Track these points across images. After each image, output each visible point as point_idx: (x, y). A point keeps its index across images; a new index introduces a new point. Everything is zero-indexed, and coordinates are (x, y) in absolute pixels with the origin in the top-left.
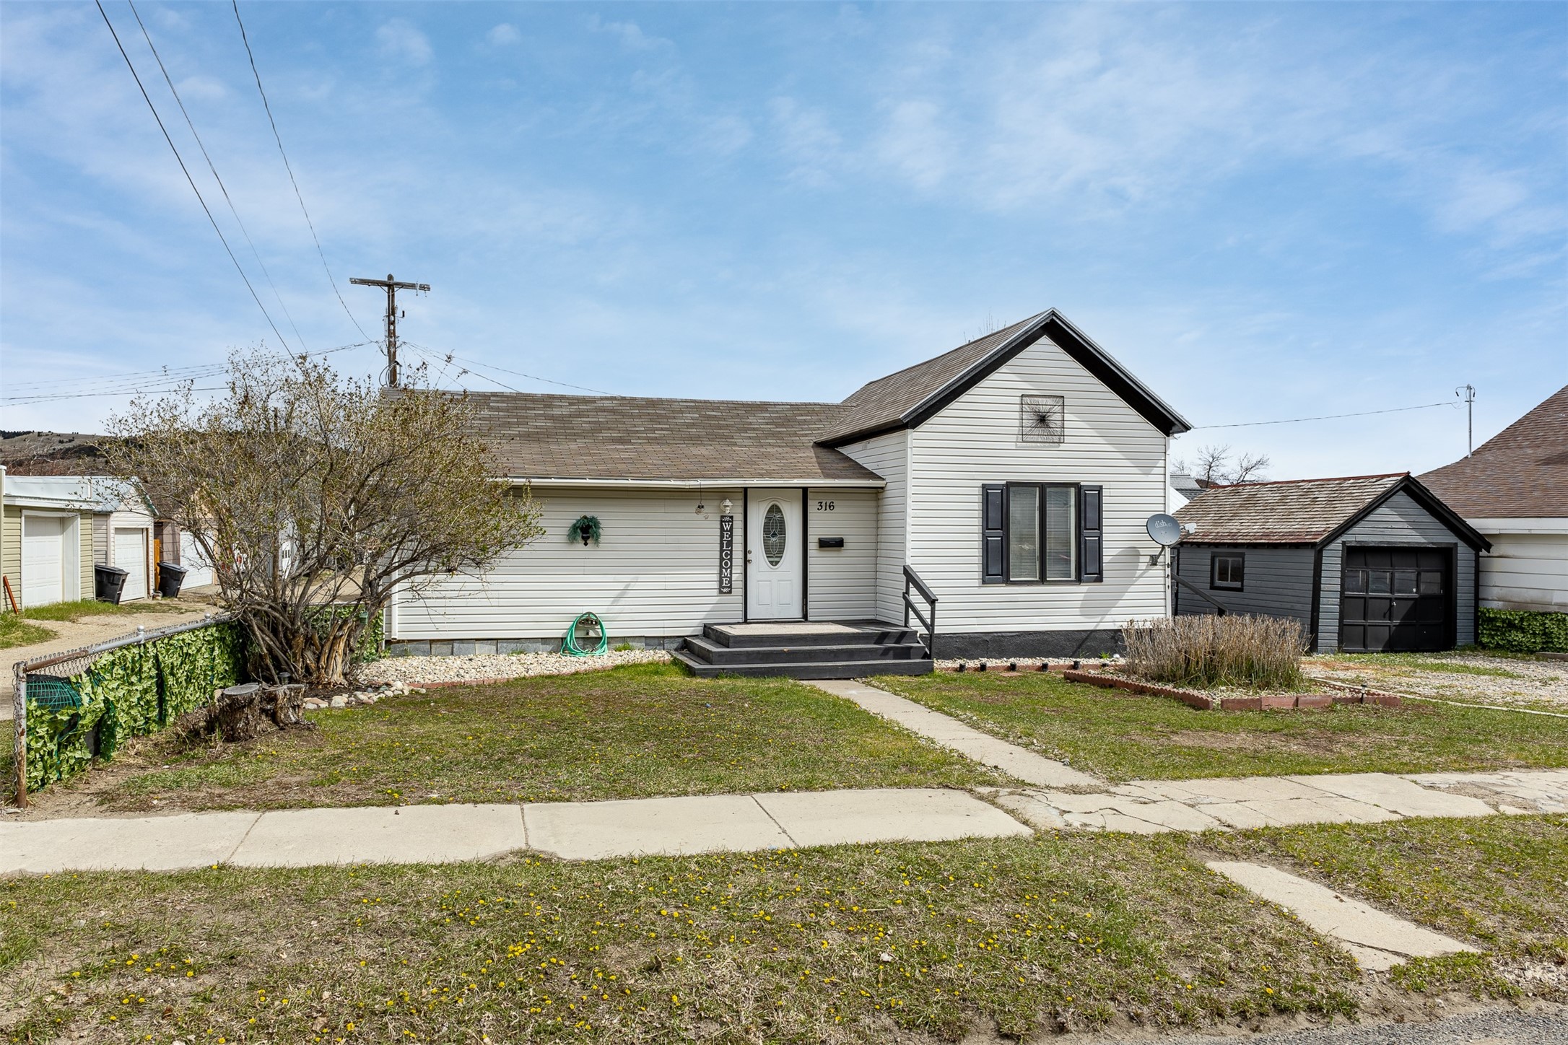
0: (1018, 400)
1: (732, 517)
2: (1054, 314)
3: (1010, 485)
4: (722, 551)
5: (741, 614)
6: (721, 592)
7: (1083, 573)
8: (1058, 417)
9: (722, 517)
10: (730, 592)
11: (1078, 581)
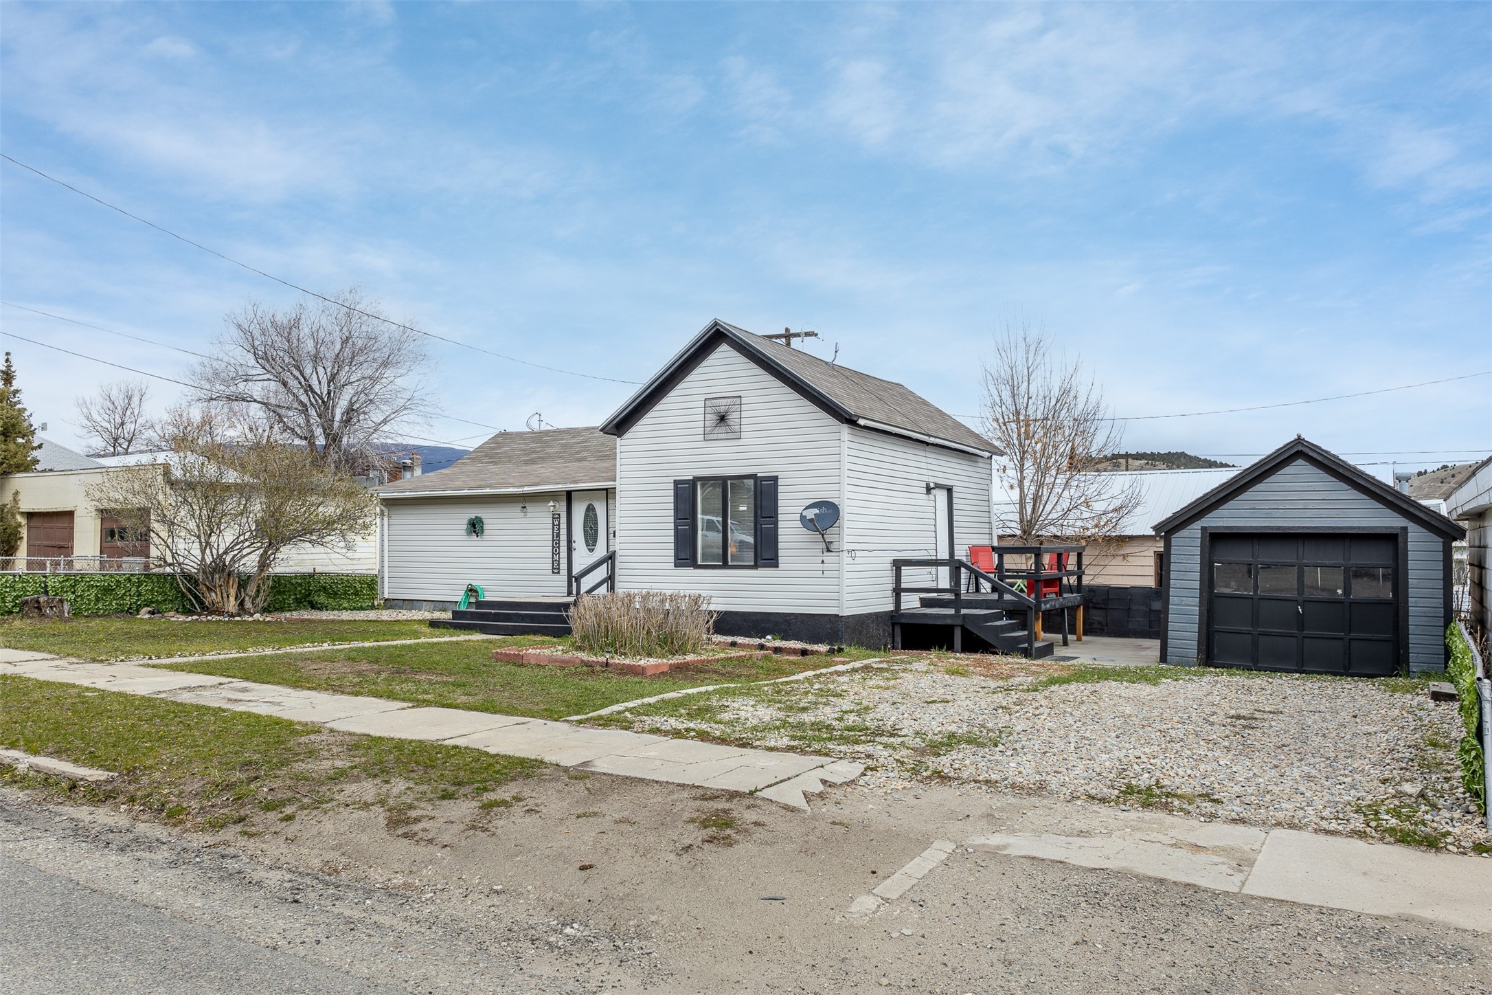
0: (702, 404)
1: (559, 515)
2: (716, 324)
3: (696, 480)
4: (553, 541)
5: (565, 590)
6: (553, 572)
7: (759, 559)
8: (737, 415)
9: (554, 515)
10: (558, 573)
11: (755, 566)
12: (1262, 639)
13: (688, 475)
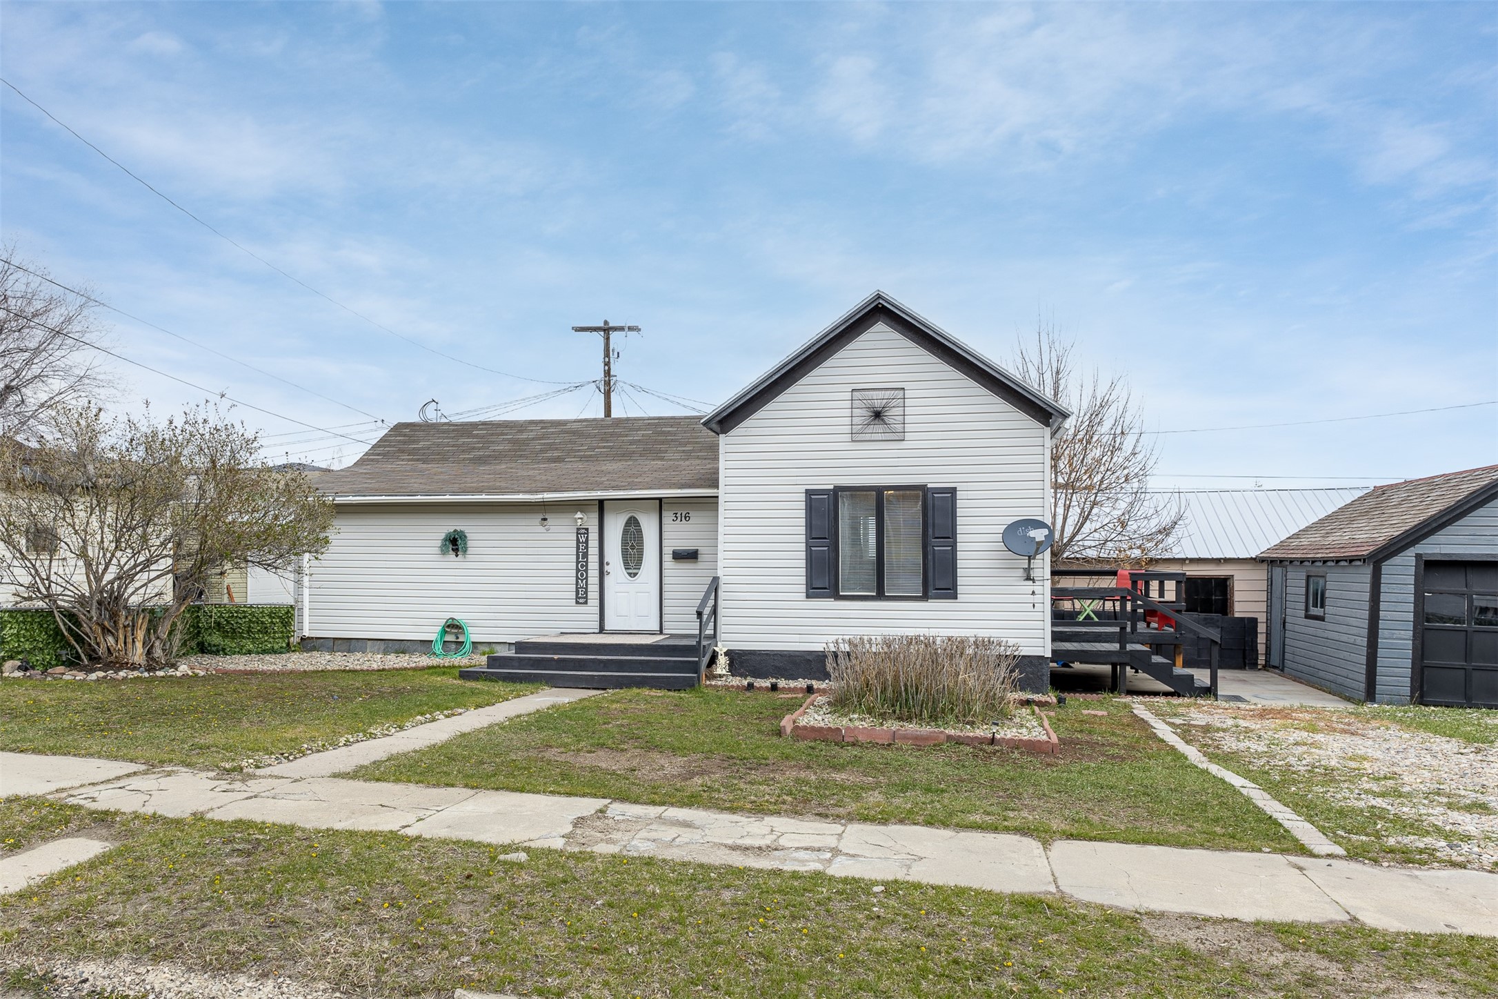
0: (848, 396)
1: (587, 529)
2: (879, 297)
3: (838, 490)
4: (578, 562)
5: (597, 625)
6: (577, 603)
7: (931, 588)
8: (899, 411)
9: (578, 529)
10: (586, 603)
11: (925, 597)
12: (1476, 674)
13: (827, 483)
